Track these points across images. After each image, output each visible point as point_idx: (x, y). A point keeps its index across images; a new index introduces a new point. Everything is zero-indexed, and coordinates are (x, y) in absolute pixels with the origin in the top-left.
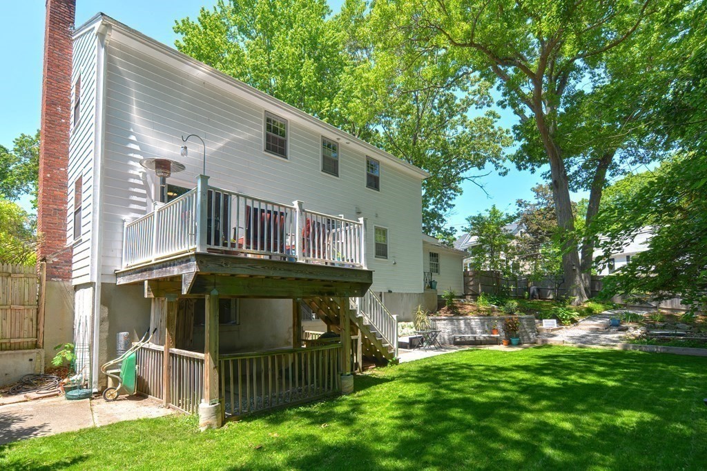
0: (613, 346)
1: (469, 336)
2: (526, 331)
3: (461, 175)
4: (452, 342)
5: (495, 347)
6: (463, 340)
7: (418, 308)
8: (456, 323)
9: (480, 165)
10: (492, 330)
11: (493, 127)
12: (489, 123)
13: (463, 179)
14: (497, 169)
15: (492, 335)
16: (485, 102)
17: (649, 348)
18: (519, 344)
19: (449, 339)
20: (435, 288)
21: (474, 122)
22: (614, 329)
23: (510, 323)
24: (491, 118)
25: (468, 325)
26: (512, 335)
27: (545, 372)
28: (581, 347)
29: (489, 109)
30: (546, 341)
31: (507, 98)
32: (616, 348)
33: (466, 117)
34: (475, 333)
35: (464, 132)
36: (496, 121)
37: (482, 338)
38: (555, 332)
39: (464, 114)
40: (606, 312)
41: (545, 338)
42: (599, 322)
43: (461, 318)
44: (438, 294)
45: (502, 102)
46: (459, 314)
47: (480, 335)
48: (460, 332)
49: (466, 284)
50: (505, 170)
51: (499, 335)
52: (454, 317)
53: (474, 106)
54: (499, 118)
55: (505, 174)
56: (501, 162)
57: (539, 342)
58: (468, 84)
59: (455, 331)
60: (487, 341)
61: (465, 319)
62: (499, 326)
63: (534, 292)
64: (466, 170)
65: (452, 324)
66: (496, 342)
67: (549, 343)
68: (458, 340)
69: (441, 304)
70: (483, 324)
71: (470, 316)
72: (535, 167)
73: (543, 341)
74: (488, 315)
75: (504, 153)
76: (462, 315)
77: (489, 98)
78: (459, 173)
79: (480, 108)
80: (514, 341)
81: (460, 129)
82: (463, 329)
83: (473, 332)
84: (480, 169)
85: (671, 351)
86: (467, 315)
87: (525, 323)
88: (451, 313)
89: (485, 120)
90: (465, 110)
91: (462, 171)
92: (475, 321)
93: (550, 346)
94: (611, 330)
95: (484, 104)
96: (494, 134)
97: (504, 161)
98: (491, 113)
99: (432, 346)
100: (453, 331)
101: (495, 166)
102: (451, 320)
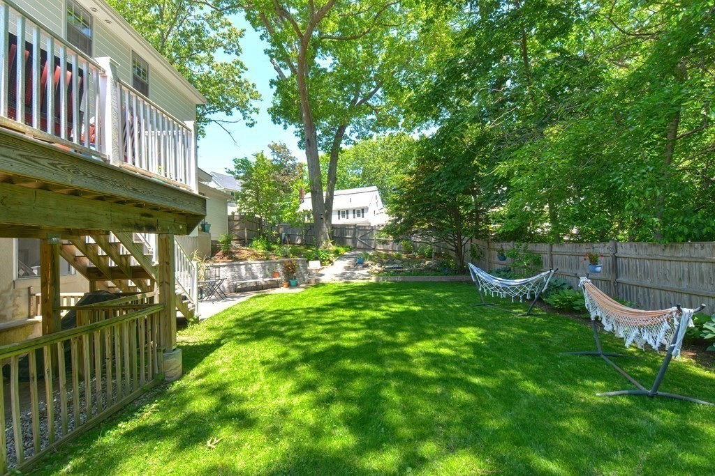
0: (369, 279)
1: (250, 282)
2: (301, 273)
3: (208, 116)
4: (232, 290)
5: (277, 291)
6: (244, 286)
7: (193, 254)
8: (236, 269)
9: (229, 112)
10: (274, 274)
11: (240, 77)
12: (236, 71)
13: (210, 120)
14: (244, 119)
15: (274, 279)
16: (234, 49)
17: (392, 278)
18: (297, 286)
19: (229, 287)
20: (208, 232)
21: (219, 65)
22: (360, 267)
23: (289, 266)
24: (238, 67)
25: (249, 270)
26: (292, 276)
27: (358, 306)
28: (346, 282)
29: (237, 58)
30: (319, 280)
31: (275, 48)
32: (371, 281)
33: (212, 58)
34: (256, 278)
35: (210, 72)
36: (243, 72)
37: (263, 283)
38: (321, 272)
39: (212, 53)
40: (346, 253)
41: (317, 278)
42: (348, 261)
43: (241, 263)
44: (212, 239)
45: (270, 51)
46: (237, 259)
47: (261, 280)
48: (240, 278)
49: (231, 229)
50: (252, 122)
51: (280, 278)
52: (234, 263)
53: (221, 49)
54: (247, 70)
55: (252, 125)
56: (247, 112)
57: (313, 281)
58: (219, 24)
59: (235, 277)
60: (268, 285)
61: (247, 264)
62: (280, 269)
63: (285, 238)
64: (213, 112)
65: (232, 271)
66: (275, 285)
67: (321, 282)
68: (239, 287)
69: (214, 250)
70: (264, 268)
71: (249, 261)
72: (287, 124)
73: (316, 280)
74: (267, 259)
75: (251, 105)
76: (241, 260)
77: (237, 47)
78: (205, 114)
79: (228, 53)
80: (293, 282)
81: (207, 68)
82: (243, 275)
83: (254, 277)
84: (227, 115)
85: (407, 280)
86: (245, 259)
87: (301, 265)
88: (228, 259)
89: (232, 67)
90: (213, 49)
91: (210, 113)
92: (256, 267)
93: (323, 284)
94: (359, 267)
95: (233, 51)
96: (240, 84)
97: (251, 112)
98: (238, 62)
99: (213, 297)
100: (234, 278)
101: (243, 115)
102: (231, 266)
